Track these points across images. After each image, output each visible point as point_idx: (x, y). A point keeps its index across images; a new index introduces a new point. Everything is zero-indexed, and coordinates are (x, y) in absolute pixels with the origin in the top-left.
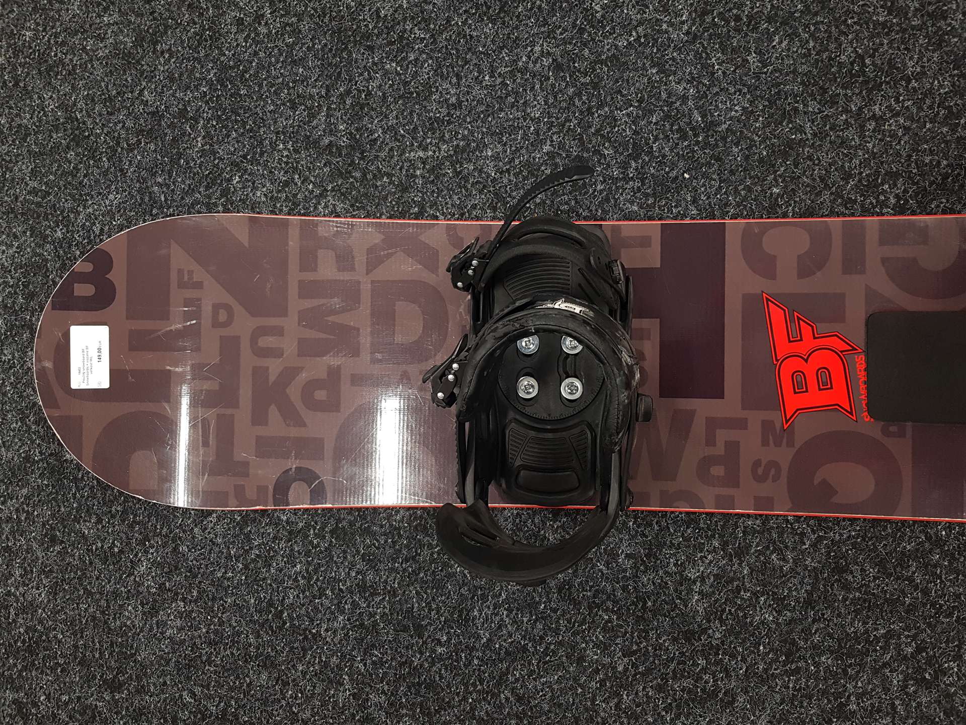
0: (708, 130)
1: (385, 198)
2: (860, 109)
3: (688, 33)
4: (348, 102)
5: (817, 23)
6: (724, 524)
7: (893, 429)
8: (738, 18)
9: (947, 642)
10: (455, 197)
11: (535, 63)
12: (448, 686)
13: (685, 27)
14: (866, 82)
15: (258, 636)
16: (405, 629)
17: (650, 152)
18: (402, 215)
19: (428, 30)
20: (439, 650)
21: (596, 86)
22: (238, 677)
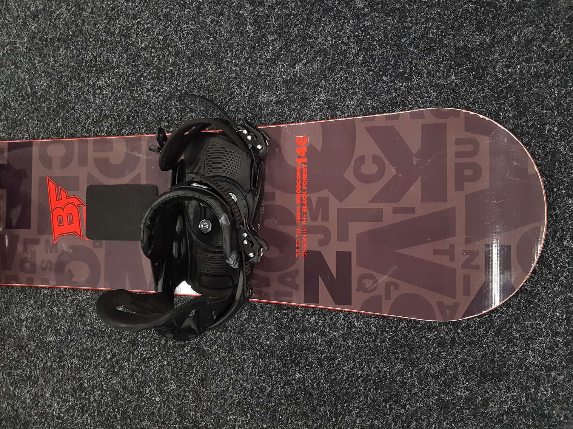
0: (33, 96)
2: (94, 83)
5: (77, 42)
6: (36, 291)
7: (97, 244)
13: (26, 45)
14: (97, 70)
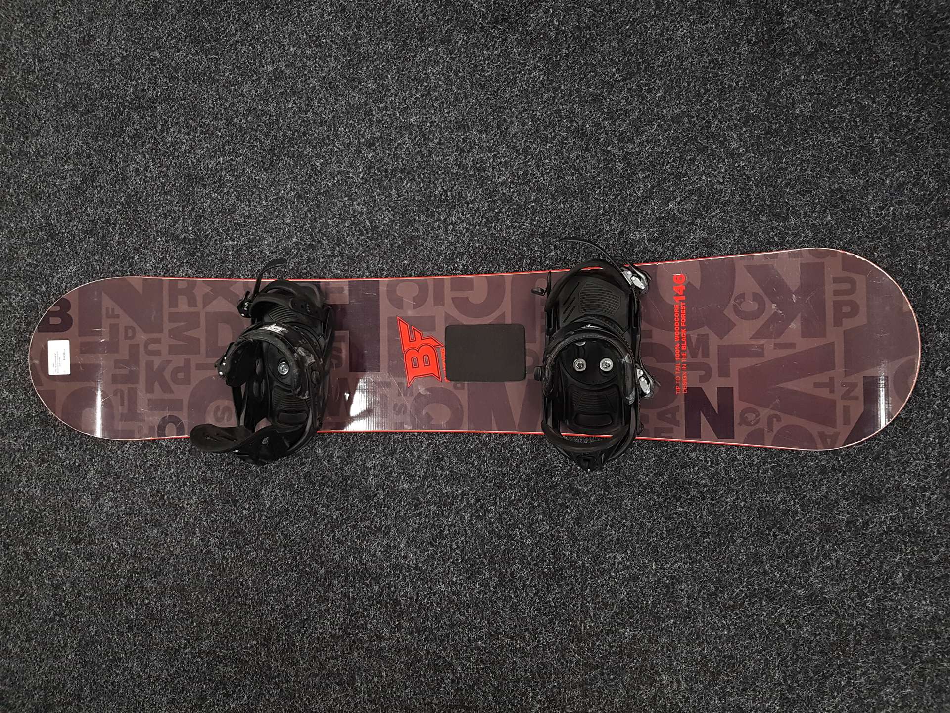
1: (213, 267)
3: (362, 178)
4: (194, 214)
8: (386, 171)
9: (490, 496)
10: (249, 266)
11: (288, 194)
12: (250, 532)
15: (152, 509)
16: (228, 502)
17: (345, 242)
18: (222, 276)
19: (233, 176)
20: (245, 513)
21: (318, 207)
22: (142, 533)
